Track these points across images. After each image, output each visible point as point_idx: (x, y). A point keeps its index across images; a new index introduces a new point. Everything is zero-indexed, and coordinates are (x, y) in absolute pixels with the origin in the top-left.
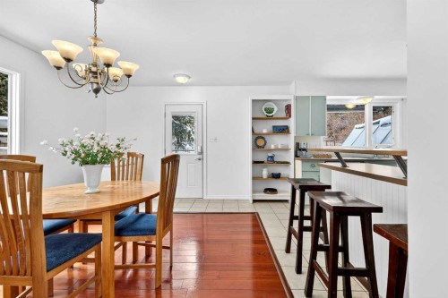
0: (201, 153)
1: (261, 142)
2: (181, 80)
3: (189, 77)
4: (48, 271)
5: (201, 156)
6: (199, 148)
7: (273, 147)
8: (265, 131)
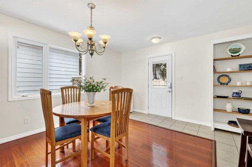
0: (171, 87)
1: (224, 80)
2: (155, 41)
3: (160, 38)
4: (56, 141)
5: (171, 90)
6: (169, 84)
7: (238, 84)
8: (229, 70)
